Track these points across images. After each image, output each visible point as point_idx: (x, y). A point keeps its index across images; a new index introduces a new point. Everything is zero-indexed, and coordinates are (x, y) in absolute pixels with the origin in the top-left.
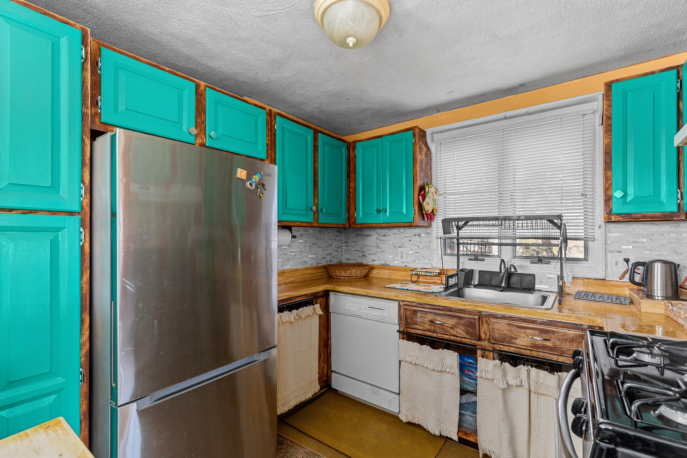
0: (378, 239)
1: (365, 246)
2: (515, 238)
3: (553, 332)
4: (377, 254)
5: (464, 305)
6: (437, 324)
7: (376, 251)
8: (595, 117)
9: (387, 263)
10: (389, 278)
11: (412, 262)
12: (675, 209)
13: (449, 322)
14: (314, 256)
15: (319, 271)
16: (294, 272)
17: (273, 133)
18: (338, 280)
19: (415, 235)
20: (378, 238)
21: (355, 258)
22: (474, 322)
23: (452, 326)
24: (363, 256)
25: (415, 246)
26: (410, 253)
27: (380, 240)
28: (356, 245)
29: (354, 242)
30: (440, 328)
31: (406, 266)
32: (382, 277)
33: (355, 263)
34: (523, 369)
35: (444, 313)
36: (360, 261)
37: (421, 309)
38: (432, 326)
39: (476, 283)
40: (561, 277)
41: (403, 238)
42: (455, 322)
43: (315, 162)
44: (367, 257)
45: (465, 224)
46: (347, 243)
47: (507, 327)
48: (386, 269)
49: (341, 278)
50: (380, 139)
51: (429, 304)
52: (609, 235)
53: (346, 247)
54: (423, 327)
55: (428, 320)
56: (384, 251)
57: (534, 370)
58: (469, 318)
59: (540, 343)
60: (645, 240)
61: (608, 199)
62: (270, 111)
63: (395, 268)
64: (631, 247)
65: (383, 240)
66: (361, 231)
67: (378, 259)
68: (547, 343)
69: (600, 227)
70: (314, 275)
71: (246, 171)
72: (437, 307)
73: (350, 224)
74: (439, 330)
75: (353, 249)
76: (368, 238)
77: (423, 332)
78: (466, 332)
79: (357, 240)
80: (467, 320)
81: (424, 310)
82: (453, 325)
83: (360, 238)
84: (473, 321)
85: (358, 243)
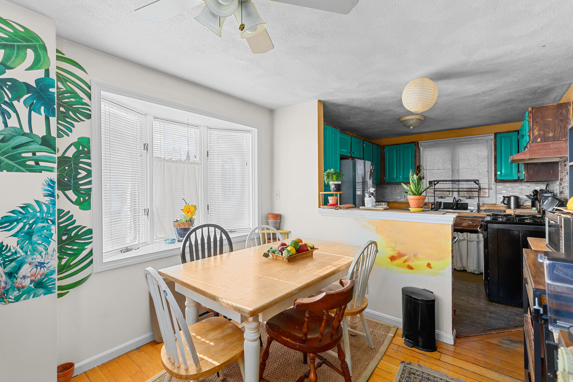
1: (384, 193)
2: (459, 189)
3: (476, 220)
4: (391, 196)
8: (492, 142)
9: (397, 200)
12: (517, 178)
17: (364, 148)
20: (391, 189)
27: (393, 190)
34: (465, 234)
36: (381, 200)
39: (442, 208)
40: (479, 204)
43: (373, 157)
44: (385, 198)
45: (438, 183)
47: (459, 220)
48: (396, 203)
50: (398, 145)
52: (497, 187)
56: (395, 195)
57: (469, 234)
59: (471, 224)
60: (510, 189)
61: (496, 174)
63: (402, 203)
64: (505, 192)
66: (382, 186)
68: (474, 224)
69: (494, 184)
73: (381, 182)
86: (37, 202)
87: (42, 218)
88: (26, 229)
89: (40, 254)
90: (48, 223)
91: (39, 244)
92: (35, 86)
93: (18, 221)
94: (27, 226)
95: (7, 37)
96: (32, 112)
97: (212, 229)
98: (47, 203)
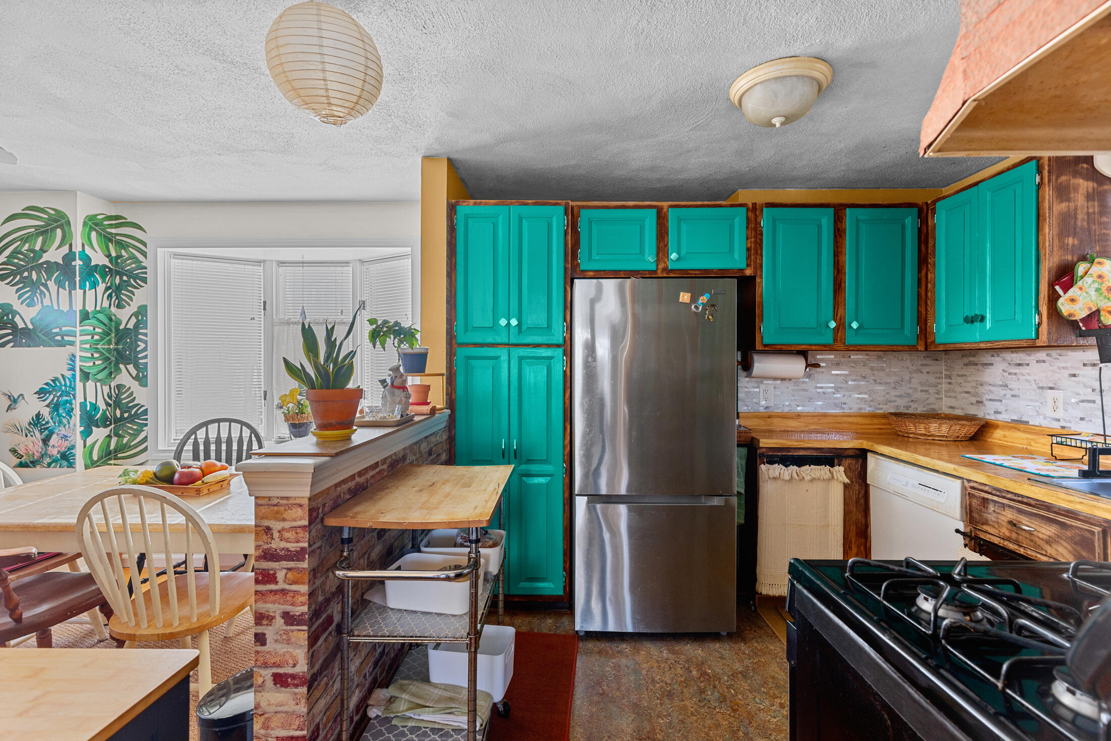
0: (1006, 372)
1: (982, 385)
4: (1003, 401)
5: (1070, 501)
6: (1025, 530)
7: (1002, 395)
9: (1024, 419)
10: (1026, 448)
11: (1078, 419)
13: (1043, 531)
14: (866, 396)
15: (876, 421)
16: (820, 418)
17: (758, 232)
18: (906, 439)
19: (1085, 365)
20: (1005, 369)
21: (963, 406)
22: (1091, 539)
23: (1048, 538)
24: (978, 402)
25: (1085, 386)
26: (1073, 400)
27: (1010, 374)
28: (966, 382)
29: (962, 376)
30: (1026, 538)
31: (1063, 427)
32: (1011, 444)
33: (962, 414)
35: (1034, 511)
36: (972, 411)
37: (995, 498)
38: (1014, 533)
41: (1058, 371)
42: (1053, 531)
43: (838, 253)
44: (985, 405)
46: (949, 377)
48: (1019, 430)
49: (911, 436)
51: (1012, 493)
53: (949, 386)
54: (998, 532)
55: (1006, 519)
56: (1018, 396)
58: (1080, 528)
62: (754, 205)
63: (1041, 431)
65: (1016, 374)
66: (974, 356)
67: (1006, 410)
70: (864, 427)
71: (690, 294)
72: (1025, 500)
73: (928, 344)
74: (1024, 542)
75: (961, 390)
76: (987, 370)
77: (1002, 541)
78: (1074, 555)
79: (966, 373)
80: (1077, 531)
81: (1000, 500)
82: (1049, 536)
83: (972, 369)
84: (1088, 535)
85: (970, 379)
86: (62, 375)
87: (66, 392)
88: (55, 401)
89: (64, 427)
90: (70, 397)
91: (64, 417)
92: (62, 263)
93: (50, 393)
94: (56, 399)
95: (43, 223)
96: (60, 289)
97: (236, 427)
98: (69, 377)
